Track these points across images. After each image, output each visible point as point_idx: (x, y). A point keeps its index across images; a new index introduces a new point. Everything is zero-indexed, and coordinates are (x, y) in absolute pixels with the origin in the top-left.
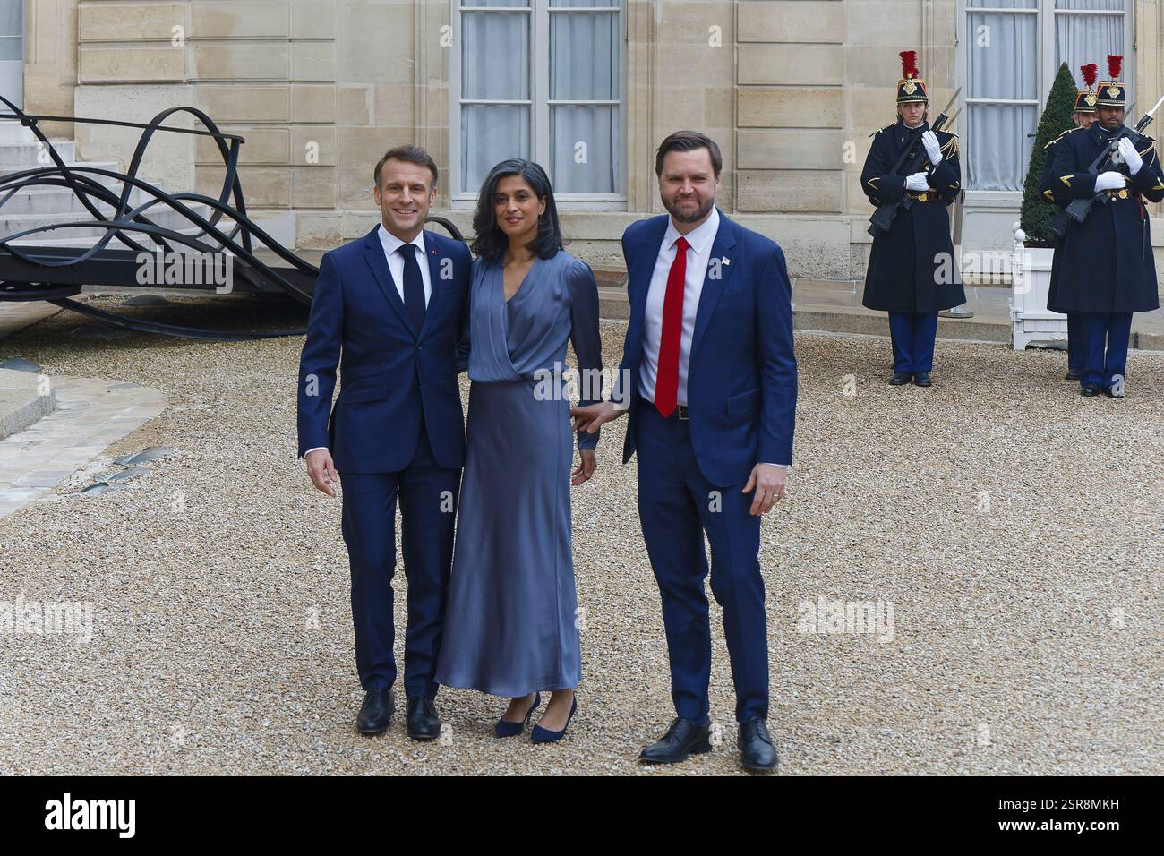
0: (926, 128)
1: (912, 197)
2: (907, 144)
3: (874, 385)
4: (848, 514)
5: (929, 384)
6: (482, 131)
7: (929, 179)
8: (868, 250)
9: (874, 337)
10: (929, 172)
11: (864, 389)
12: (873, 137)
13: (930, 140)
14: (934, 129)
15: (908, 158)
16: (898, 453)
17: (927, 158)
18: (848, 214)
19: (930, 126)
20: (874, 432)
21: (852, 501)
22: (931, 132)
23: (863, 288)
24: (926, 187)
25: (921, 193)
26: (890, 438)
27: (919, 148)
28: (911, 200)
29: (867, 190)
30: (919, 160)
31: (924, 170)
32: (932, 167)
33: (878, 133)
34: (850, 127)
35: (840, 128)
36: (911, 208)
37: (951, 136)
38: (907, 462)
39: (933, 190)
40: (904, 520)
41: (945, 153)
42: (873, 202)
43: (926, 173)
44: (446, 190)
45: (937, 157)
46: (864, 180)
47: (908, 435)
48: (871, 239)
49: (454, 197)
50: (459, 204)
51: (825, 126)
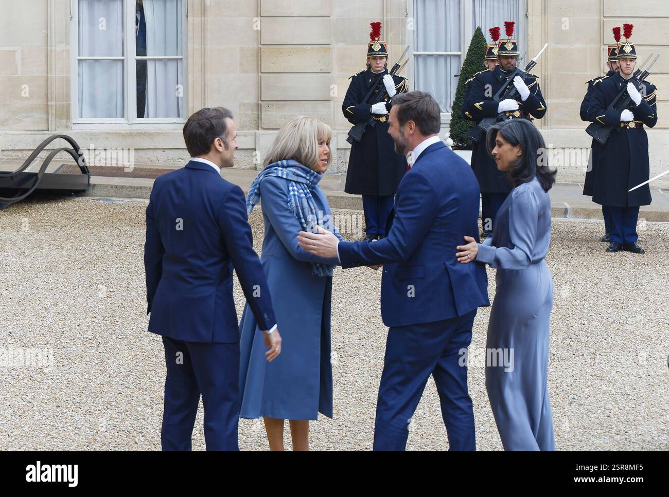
0: (386, 72)
1: (376, 119)
2: (373, 84)
6: (92, 79)
7: (387, 107)
8: (348, 153)
9: (352, 211)
10: (387, 102)
12: (351, 79)
13: (388, 81)
14: (391, 74)
15: (374, 92)
16: (369, 287)
17: (386, 93)
19: (389, 71)
20: (352, 273)
22: (389, 75)
24: (384, 111)
25: (381, 116)
26: (363, 278)
27: (381, 86)
28: (375, 120)
29: (346, 114)
31: (384, 101)
32: (389, 98)
33: (354, 77)
34: (336, 72)
35: (329, 73)
36: (375, 125)
37: (402, 79)
38: (375, 293)
40: (373, 332)
41: (398, 90)
43: (385, 103)
44: (68, 117)
45: (392, 92)
46: (344, 108)
47: (375, 275)
48: (350, 146)
49: (74, 121)
50: (78, 126)
51: (320, 71)
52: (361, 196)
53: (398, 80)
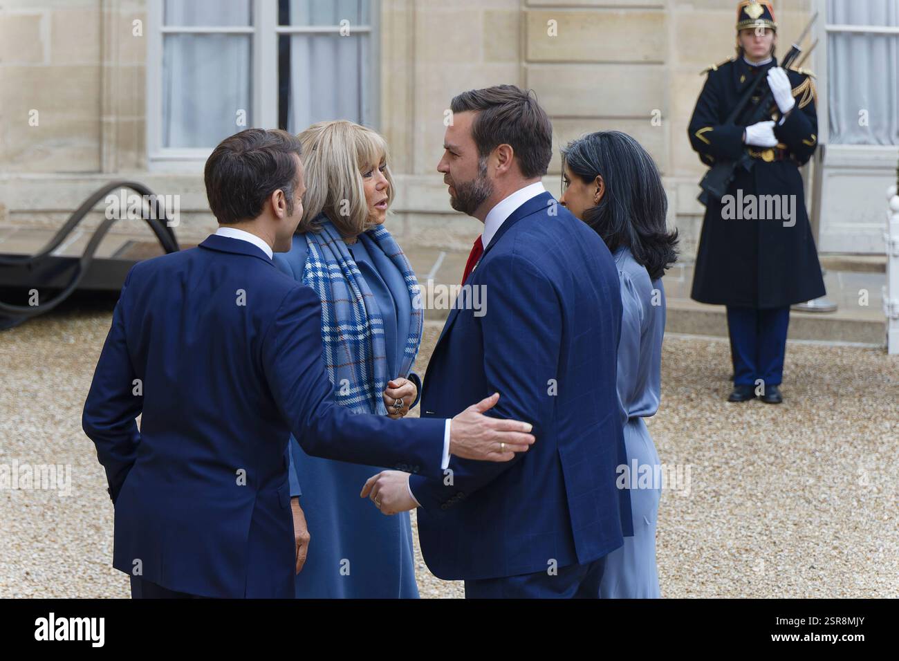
0: (774, 64)
1: (755, 155)
2: (748, 84)
3: (707, 402)
4: (673, 572)
5: (779, 401)
6: (190, 69)
7: (777, 131)
8: (699, 224)
9: (707, 338)
10: (777, 122)
11: (693, 407)
12: (705, 77)
13: (778, 80)
14: (783, 66)
15: (750, 103)
16: (738, 491)
17: (774, 103)
18: (672, 176)
19: (780, 60)
20: (706, 464)
21: (677, 555)
22: (780, 70)
23: (691, 273)
24: (772, 141)
25: (764, 149)
26: (728, 472)
27: (764, 91)
28: (752, 158)
29: (696, 144)
30: (764, 106)
31: (769, 119)
32: (780, 115)
33: (711, 72)
34: (674, 61)
35: (661, 63)
36: (753, 168)
37: (805, 76)
38: (749, 504)
39: (781, 146)
40: (745, 579)
41: (798, 98)
42: (704, 160)
43: (772, 124)
44: (141, 147)
45: (786, 102)
46: (692, 131)
47: (751, 468)
48: (702, 209)
49: (152, 155)
50: (159, 164)
51: (642, 59)
52: (722, 309)
53: (796, 79)
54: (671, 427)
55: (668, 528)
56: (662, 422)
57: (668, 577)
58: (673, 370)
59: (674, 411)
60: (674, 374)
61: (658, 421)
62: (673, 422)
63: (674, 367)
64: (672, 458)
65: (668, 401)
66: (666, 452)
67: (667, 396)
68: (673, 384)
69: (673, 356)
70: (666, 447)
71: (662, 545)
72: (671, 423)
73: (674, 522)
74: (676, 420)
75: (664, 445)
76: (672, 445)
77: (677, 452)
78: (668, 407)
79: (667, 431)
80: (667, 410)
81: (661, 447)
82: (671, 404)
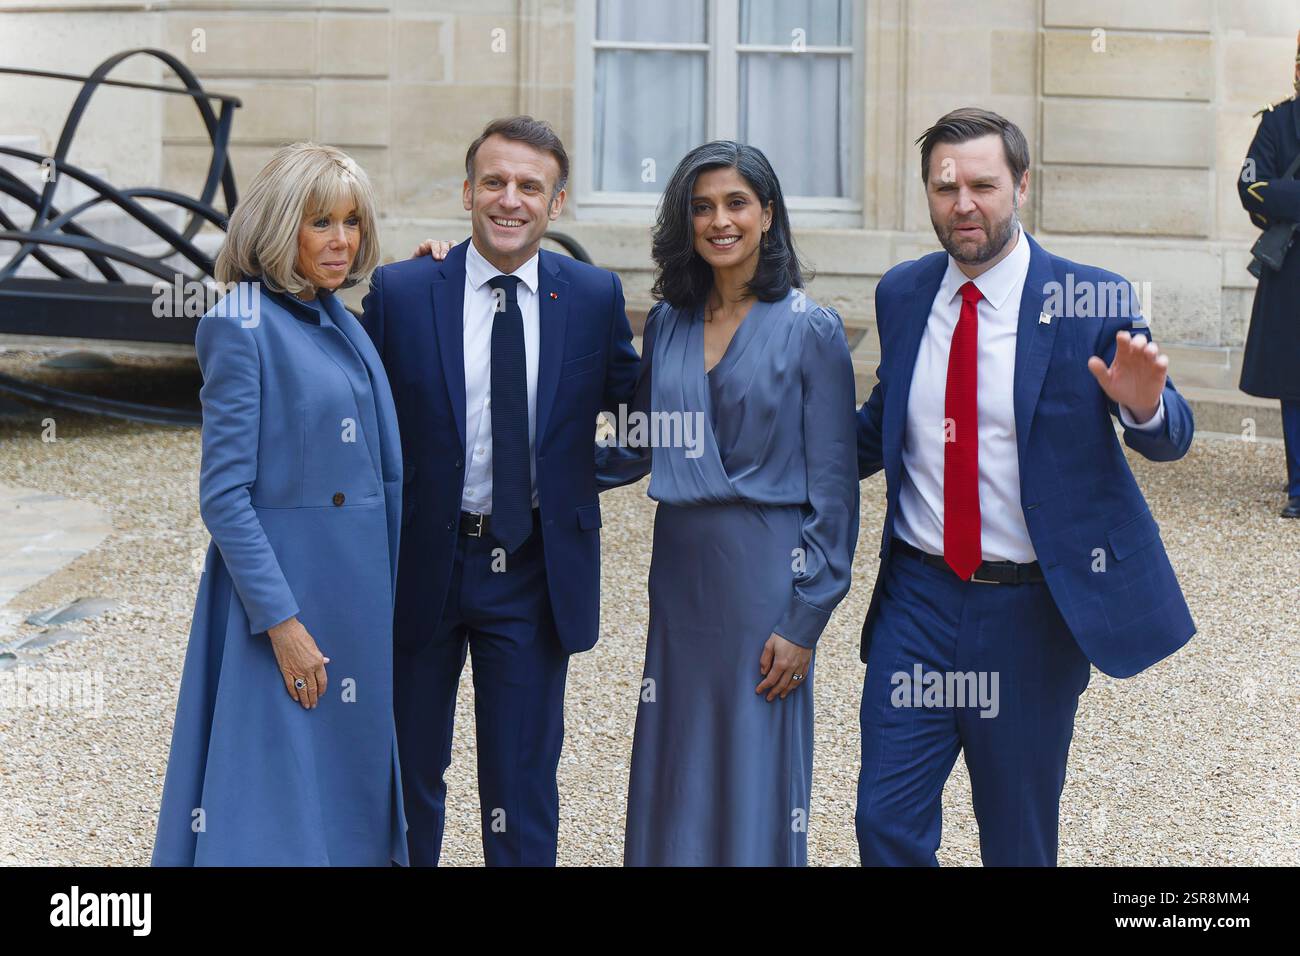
3: (1256, 517)
4: (1212, 724)
6: (628, 94)
11: (1239, 523)
12: (1259, 119)
18: (1218, 239)
21: (1218, 704)
29: (1248, 202)
33: (1266, 113)
34: (1222, 100)
35: (1207, 101)
42: (1256, 221)
46: (1242, 186)
49: (580, 199)
50: (590, 212)
51: (1183, 96)
52: (1276, 404)
54: (1212, 546)
55: (1208, 671)
56: (1203, 540)
57: (1207, 731)
58: (1216, 476)
59: (1216, 528)
60: (1217, 482)
61: (1197, 540)
62: (1214, 540)
63: (1218, 474)
64: (1213, 585)
65: (1210, 515)
66: (1206, 577)
67: (1207, 508)
68: (1215, 494)
69: (1216, 460)
70: (1206, 571)
71: (1199, 691)
72: (1213, 543)
73: (1214, 663)
74: (1219, 538)
75: (1203, 569)
76: (1213, 569)
77: (1219, 578)
78: (1209, 522)
79: (1207, 552)
80: (1208, 526)
81: (1201, 573)
82: (1212, 519)
